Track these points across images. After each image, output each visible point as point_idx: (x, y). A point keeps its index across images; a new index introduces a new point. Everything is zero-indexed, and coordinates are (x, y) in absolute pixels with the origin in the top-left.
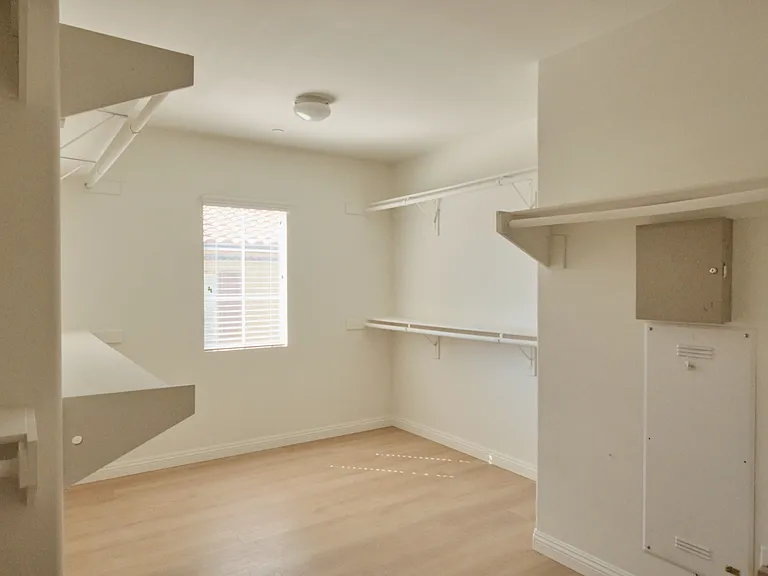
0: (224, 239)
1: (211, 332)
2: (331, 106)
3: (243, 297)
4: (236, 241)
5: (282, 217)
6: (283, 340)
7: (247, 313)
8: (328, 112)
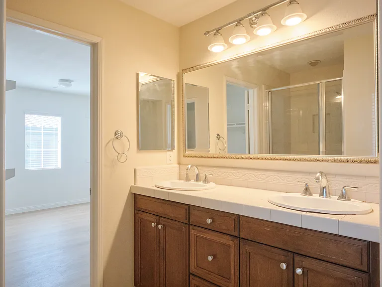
0: (32, 125)
1: (29, 162)
2: (72, 83)
3: (42, 150)
4: (38, 126)
5: (59, 119)
6: (59, 166)
7: (43, 156)
8: (71, 85)
